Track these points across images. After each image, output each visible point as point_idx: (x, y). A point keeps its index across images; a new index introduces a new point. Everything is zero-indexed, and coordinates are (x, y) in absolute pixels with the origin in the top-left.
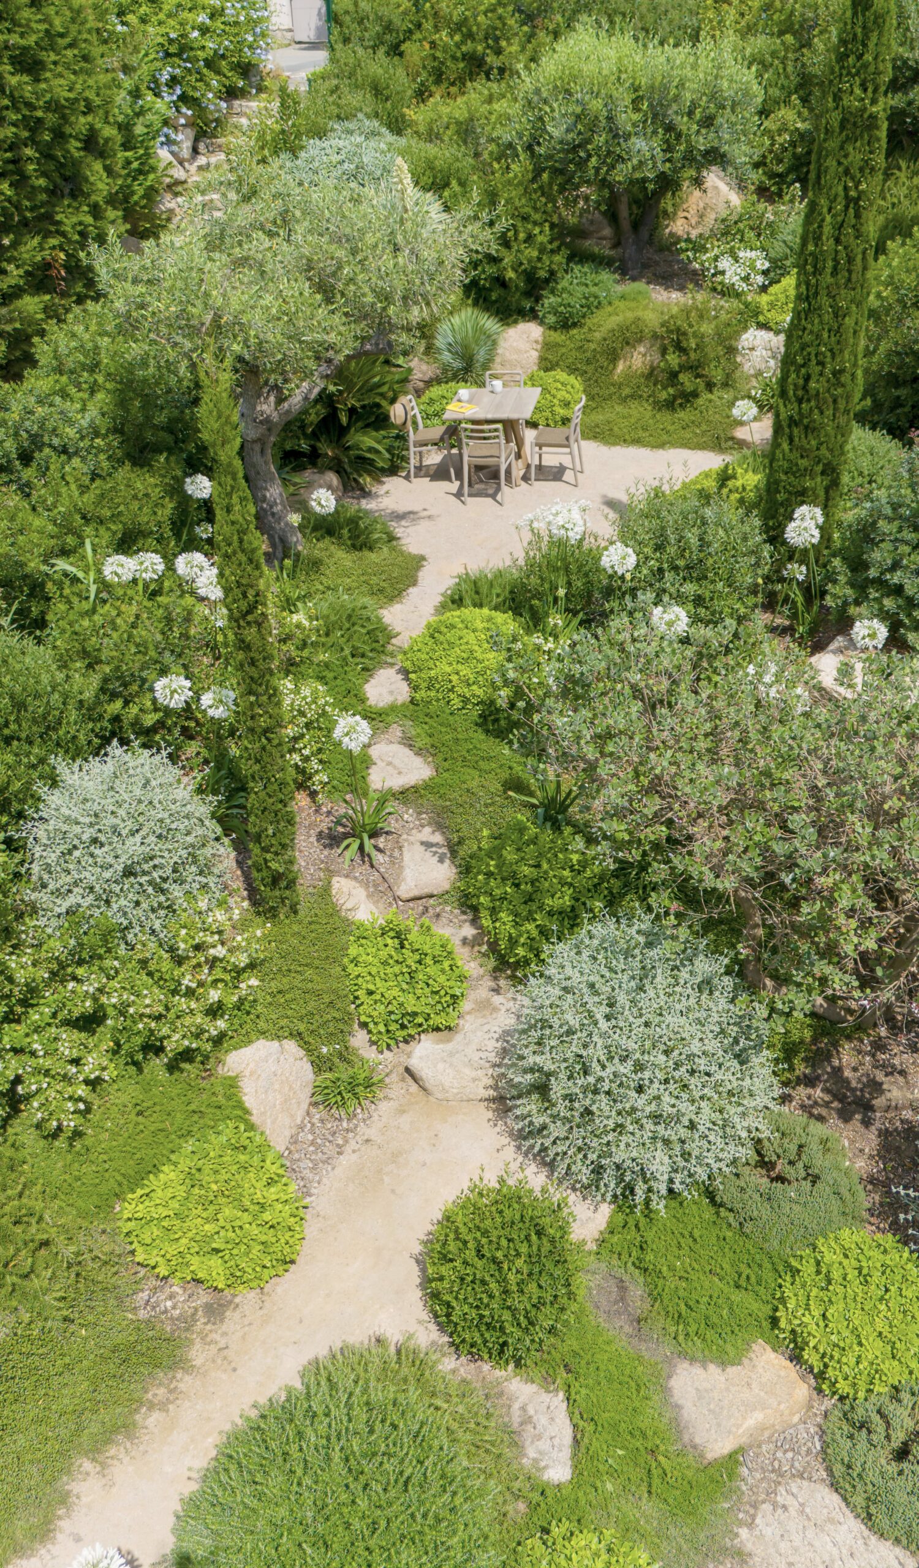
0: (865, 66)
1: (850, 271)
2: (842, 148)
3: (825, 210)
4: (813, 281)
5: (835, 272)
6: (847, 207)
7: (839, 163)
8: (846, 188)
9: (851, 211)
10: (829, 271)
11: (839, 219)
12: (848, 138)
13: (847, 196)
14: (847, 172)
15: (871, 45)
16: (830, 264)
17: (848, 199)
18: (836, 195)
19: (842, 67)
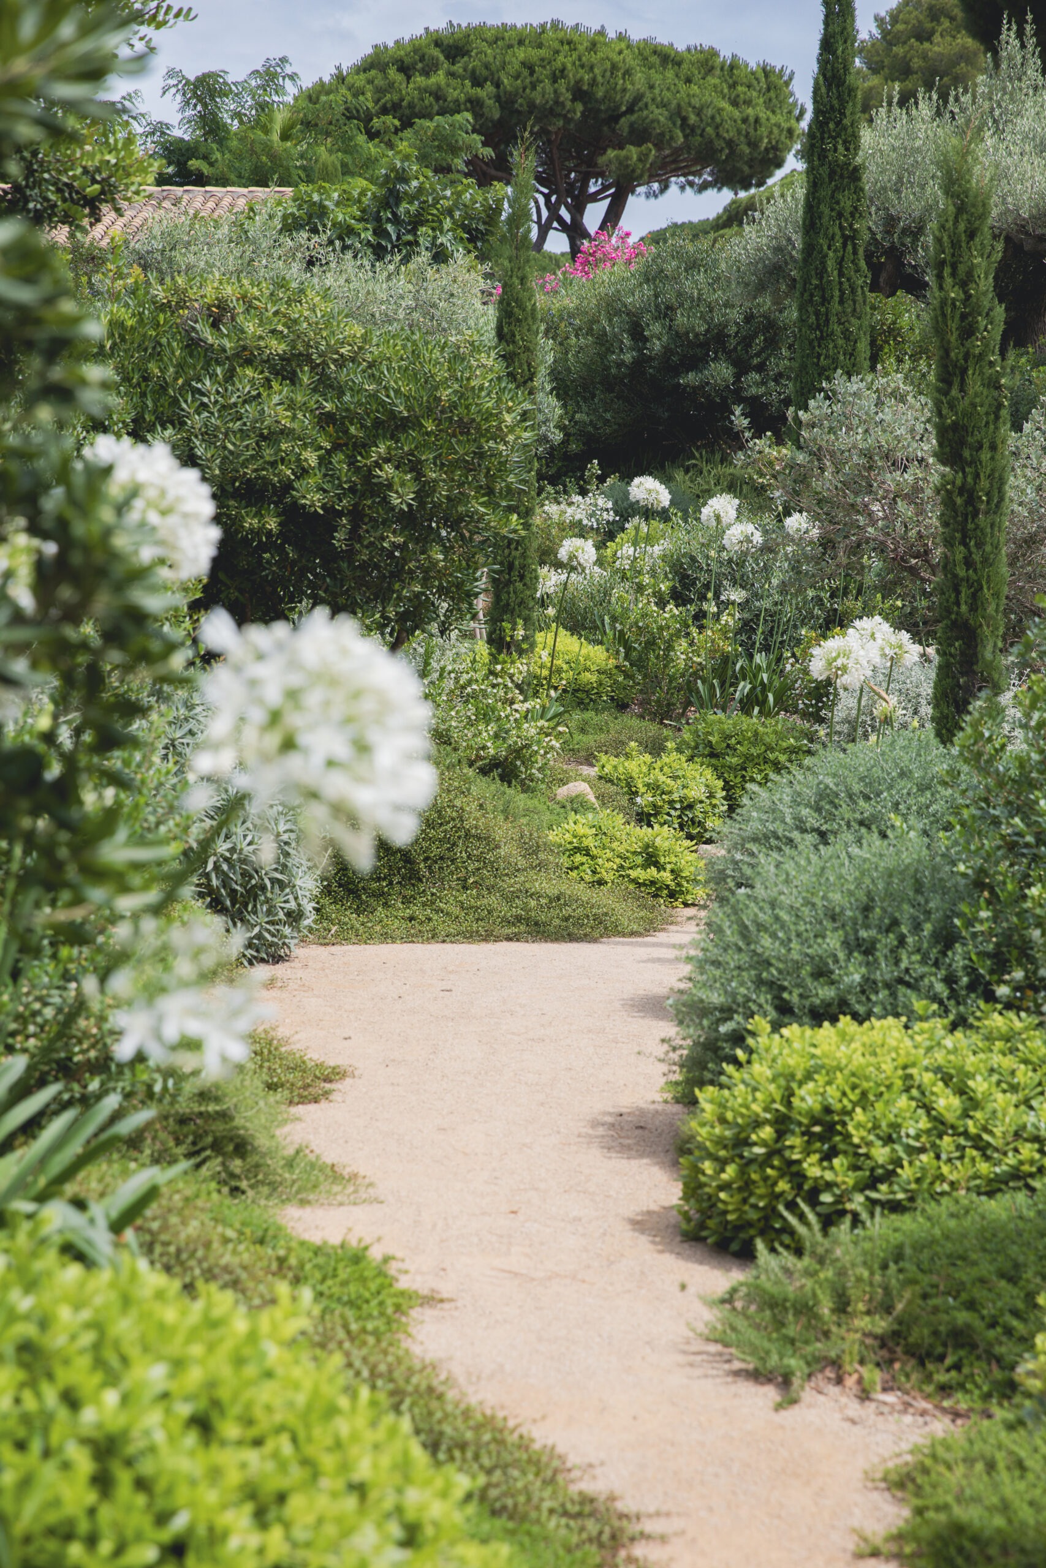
0: (845, 129)
1: (854, 302)
2: (833, 197)
3: (825, 248)
4: (823, 310)
5: (841, 302)
6: (844, 245)
7: (832, 210)
8: (841, 227)
9: (850, 248)
10: (837, 299)
11: (840, 254)
12: (837, 188)
13: (843, 236)
14: (840, 215)
15: (848, 113)
16: (837, 293)
17: (846, 239)
18: (834, 235)
19: (823, 133)
